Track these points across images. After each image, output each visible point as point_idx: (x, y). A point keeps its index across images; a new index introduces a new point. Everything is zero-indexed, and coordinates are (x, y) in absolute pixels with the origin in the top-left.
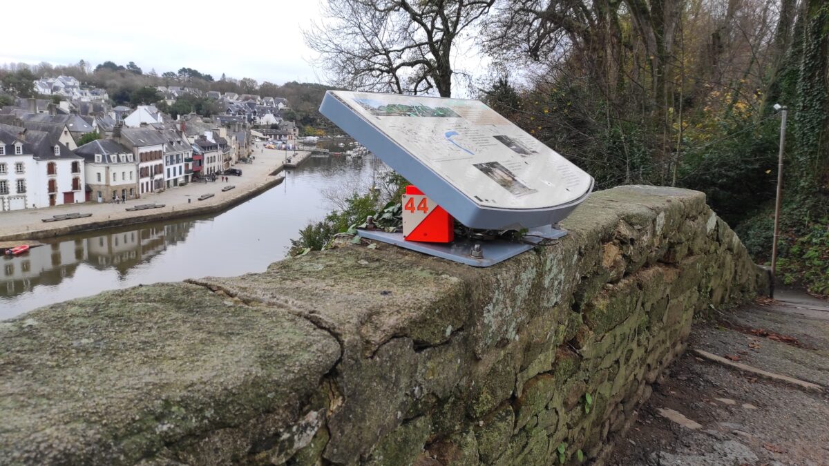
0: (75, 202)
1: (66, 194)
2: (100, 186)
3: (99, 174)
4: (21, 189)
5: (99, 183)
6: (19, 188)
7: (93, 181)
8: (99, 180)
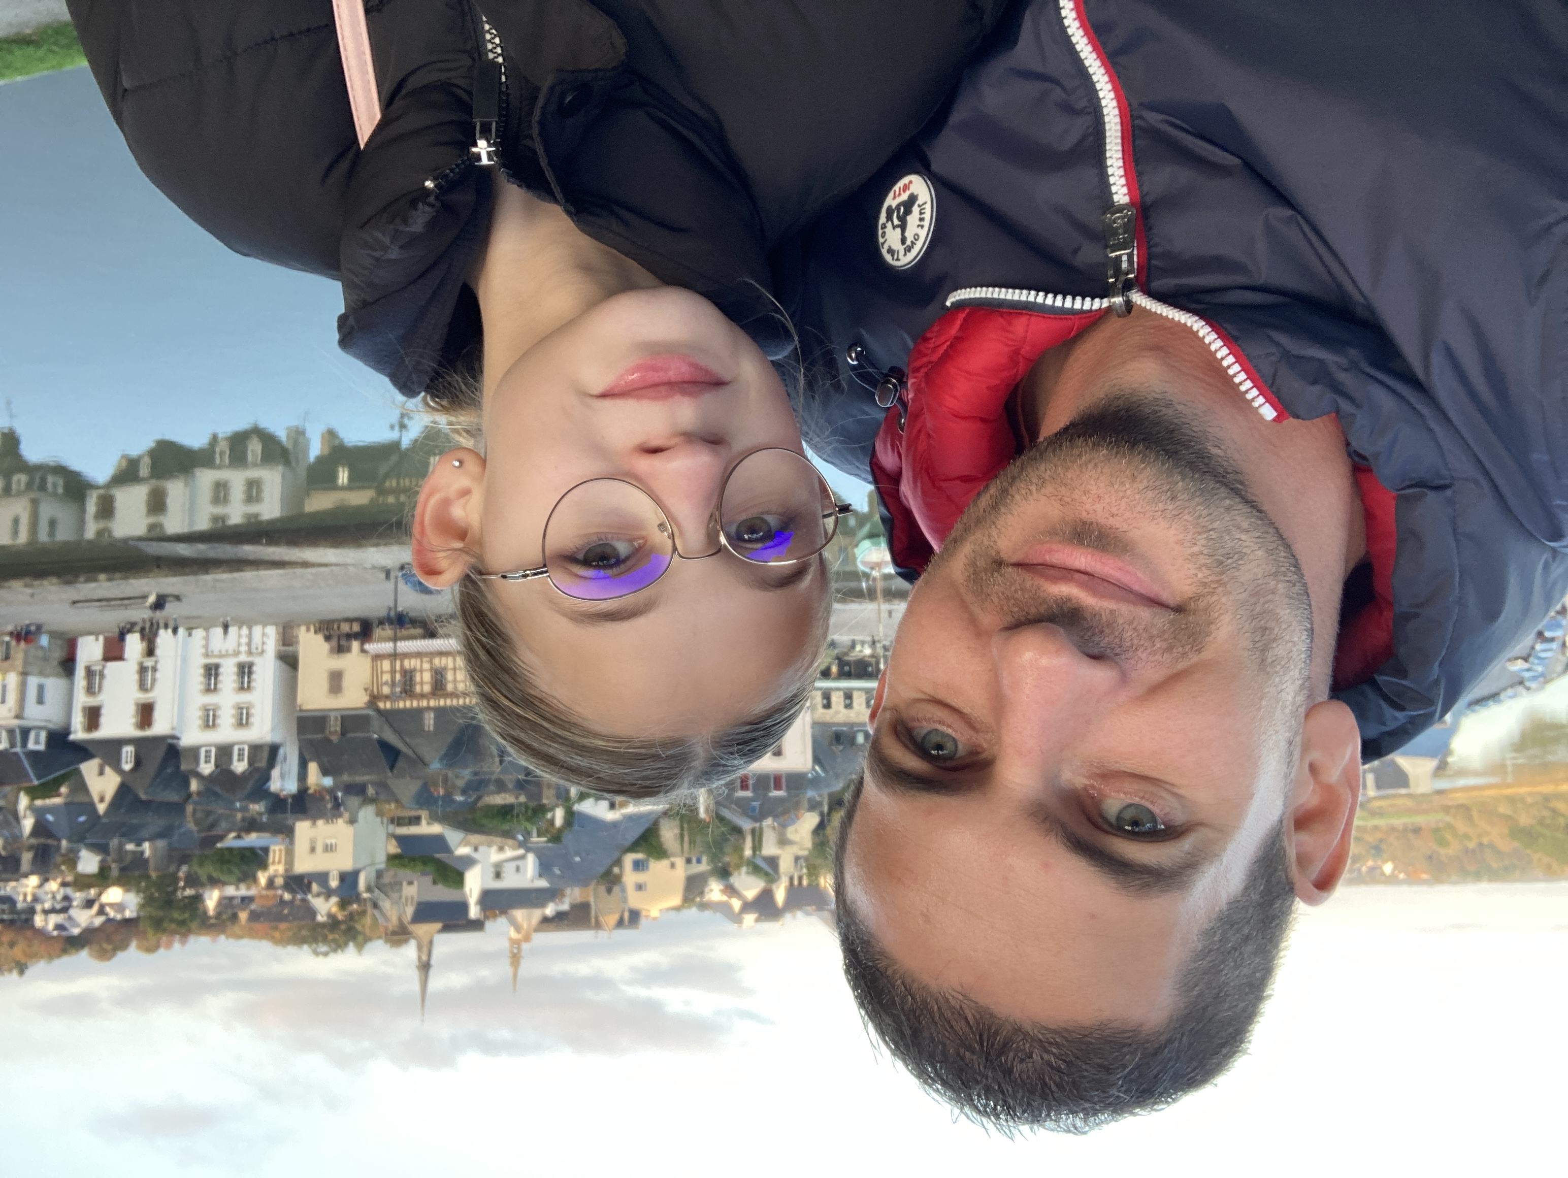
0: (101, 638)
1: (120, 657)
2: (41, 673)
3: (40, 701)
4: (212, 671)
5: (43, 680)
6: (217, 675)
7: (54, 685)
8: (41, 688)
